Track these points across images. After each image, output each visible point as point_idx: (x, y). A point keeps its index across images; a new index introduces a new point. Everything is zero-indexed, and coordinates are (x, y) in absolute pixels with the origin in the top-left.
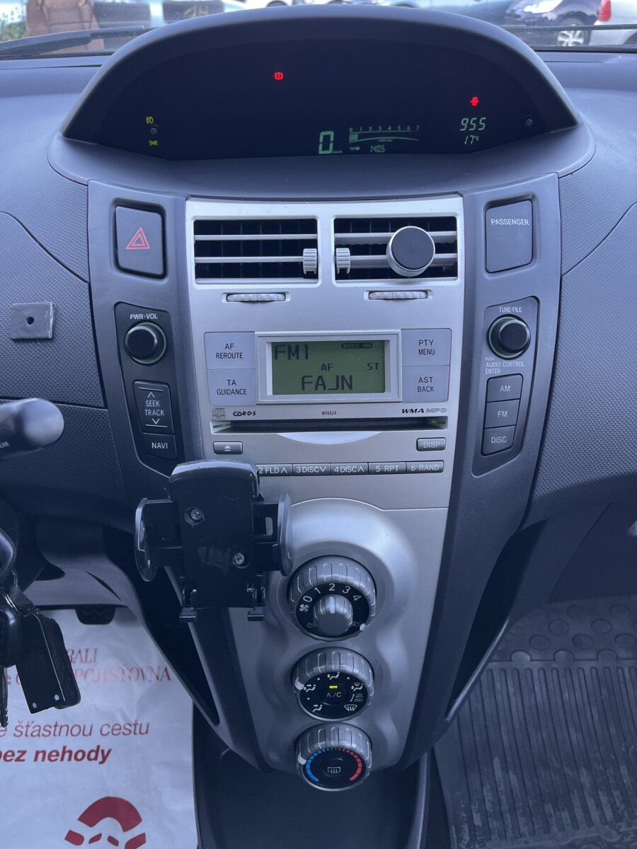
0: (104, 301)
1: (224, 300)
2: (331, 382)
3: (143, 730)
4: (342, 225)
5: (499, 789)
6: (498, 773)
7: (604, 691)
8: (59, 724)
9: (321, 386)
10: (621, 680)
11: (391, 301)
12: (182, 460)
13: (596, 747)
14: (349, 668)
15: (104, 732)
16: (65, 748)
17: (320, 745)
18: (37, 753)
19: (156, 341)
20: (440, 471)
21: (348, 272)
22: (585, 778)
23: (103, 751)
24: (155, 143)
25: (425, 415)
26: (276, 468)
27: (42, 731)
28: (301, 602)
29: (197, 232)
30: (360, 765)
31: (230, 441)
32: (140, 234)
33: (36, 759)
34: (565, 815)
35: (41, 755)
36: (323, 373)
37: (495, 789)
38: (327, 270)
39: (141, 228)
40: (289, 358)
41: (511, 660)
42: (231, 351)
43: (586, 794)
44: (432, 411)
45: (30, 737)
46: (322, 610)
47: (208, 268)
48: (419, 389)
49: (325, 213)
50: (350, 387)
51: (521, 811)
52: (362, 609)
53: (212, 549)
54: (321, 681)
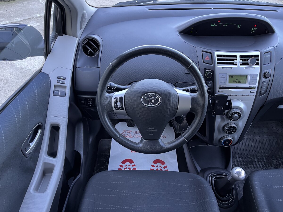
0: (202, 68)
1: (222, 68)
2: (237, 82)
4: (241, 56)
6: (238, 158)
9: (236, 82)
10: (265, 141)
11: (248, 69)
14: (234, 126)
17: (226, 138)
19: (212, 75)
20: (253, 96)
21: (242, 64)
24: (191, 32)
26: (228, 95)
28: (230, 115)
29: (217, 57)
30: (231, 142)
31: (221, 90)
32: (207, 57)
34: (252, 166)
36: (236, 80)
37: (237, 161)
38: (238, 64)
40: (231, 78)
42: (223, 76)
43: (256, 163)
44: (253, 86)
46: (234, 116)
48: (252, 83)
49: (238, 54)
50: (241, 82)
52: (240, 116)
53: (219, 107)
54: (230, 128)
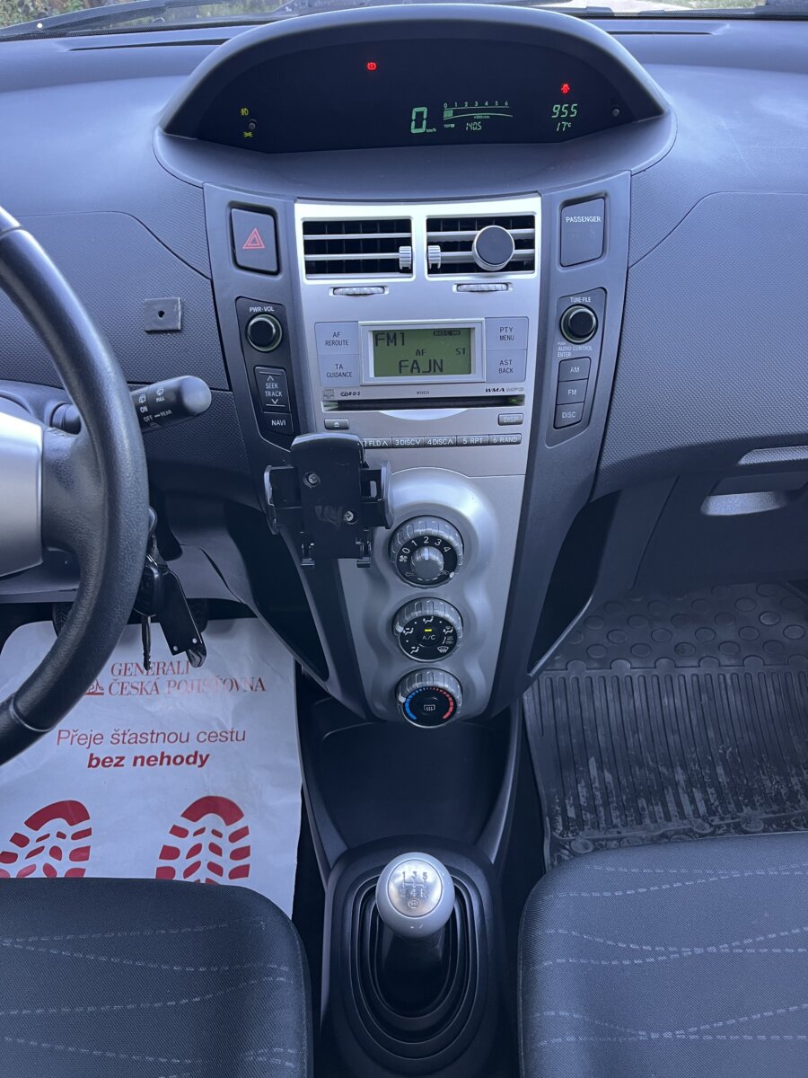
0: (226, 295)
1: (331, 294)
2: (424, 366)
3: (240, 737)
4: (433, 224)
5: (594, 786)
6: (594, 771)
7: (704, 697)
8: (156, 731)
9: (415, 369)
10: (723, 686)
11: (476, 293)
12: (298, 433)
13: (693, 749)
14: (441, 614)
15: (201, 739)
16: (163, 753)
17: (417, 685)
18: (136, 758)
19: (274, 330)
20: (518, 443)
21: (439, 267)
22: (680, 776)
23: (201, 756)
24: (250, 134)
25: (506, 393)
26: (378, 441)
27: (139, 739)
28: (401, 553)
29: (306, 232)
30: (452, 704)
31: (339, 418)
32: (255, 234)
33: (135, 764)
34: (658, 809)
35: (139, 761)
36: (420, 359)
37: (589, 786)
38: (420, 266)
39: (255, 229)
40: (388, 345)
41: (611, 668)
42: (338, 339)
43: (680, 791)
44: (512, 389)
45: (127, 744)
46: (418, 558)
47: (314, 264)
48: (500, 370)
49: (419, 214)
50: (441, 370)
51: (615, 804)
52: (451, 560)
53: (326, 508)
54: (418, 624)
